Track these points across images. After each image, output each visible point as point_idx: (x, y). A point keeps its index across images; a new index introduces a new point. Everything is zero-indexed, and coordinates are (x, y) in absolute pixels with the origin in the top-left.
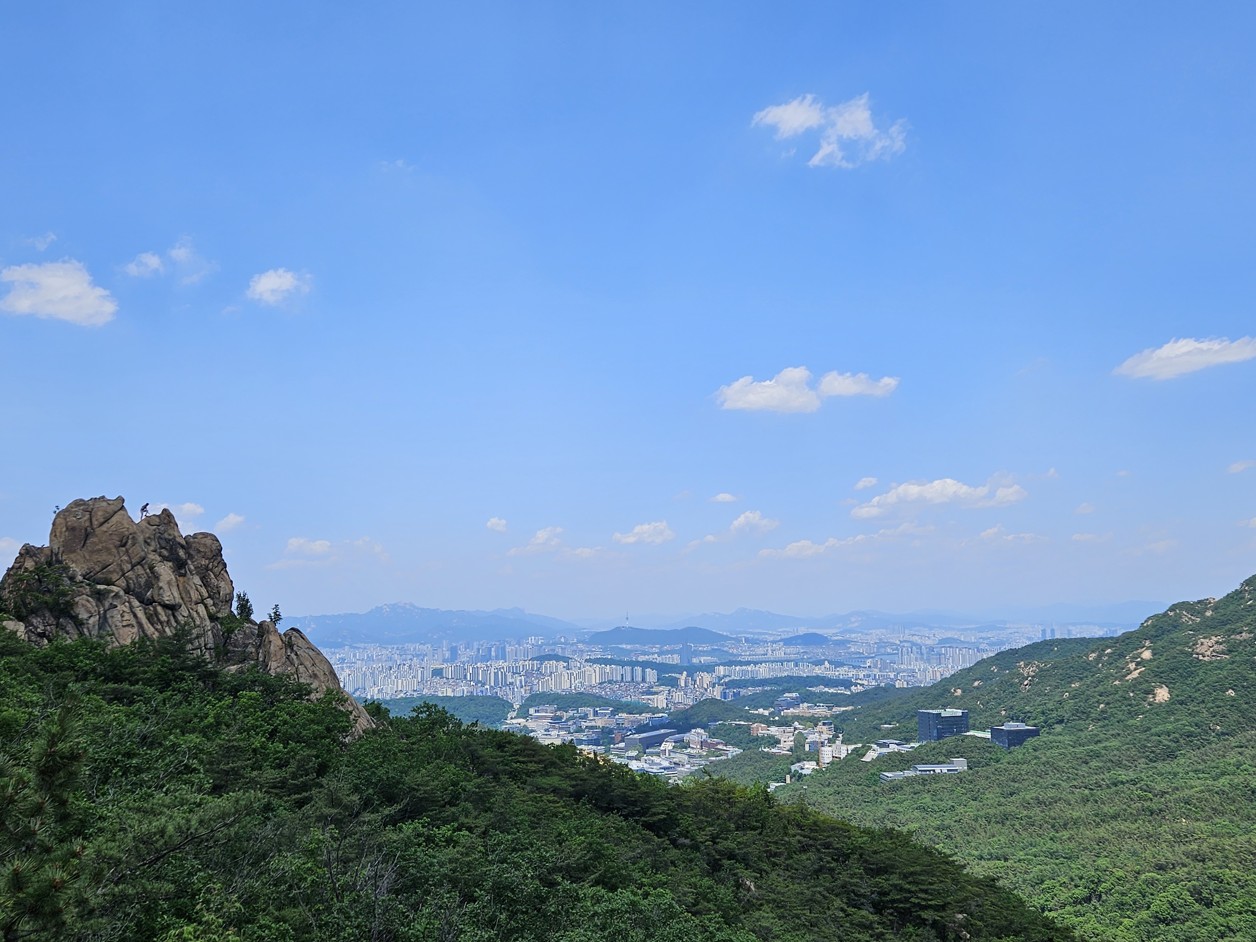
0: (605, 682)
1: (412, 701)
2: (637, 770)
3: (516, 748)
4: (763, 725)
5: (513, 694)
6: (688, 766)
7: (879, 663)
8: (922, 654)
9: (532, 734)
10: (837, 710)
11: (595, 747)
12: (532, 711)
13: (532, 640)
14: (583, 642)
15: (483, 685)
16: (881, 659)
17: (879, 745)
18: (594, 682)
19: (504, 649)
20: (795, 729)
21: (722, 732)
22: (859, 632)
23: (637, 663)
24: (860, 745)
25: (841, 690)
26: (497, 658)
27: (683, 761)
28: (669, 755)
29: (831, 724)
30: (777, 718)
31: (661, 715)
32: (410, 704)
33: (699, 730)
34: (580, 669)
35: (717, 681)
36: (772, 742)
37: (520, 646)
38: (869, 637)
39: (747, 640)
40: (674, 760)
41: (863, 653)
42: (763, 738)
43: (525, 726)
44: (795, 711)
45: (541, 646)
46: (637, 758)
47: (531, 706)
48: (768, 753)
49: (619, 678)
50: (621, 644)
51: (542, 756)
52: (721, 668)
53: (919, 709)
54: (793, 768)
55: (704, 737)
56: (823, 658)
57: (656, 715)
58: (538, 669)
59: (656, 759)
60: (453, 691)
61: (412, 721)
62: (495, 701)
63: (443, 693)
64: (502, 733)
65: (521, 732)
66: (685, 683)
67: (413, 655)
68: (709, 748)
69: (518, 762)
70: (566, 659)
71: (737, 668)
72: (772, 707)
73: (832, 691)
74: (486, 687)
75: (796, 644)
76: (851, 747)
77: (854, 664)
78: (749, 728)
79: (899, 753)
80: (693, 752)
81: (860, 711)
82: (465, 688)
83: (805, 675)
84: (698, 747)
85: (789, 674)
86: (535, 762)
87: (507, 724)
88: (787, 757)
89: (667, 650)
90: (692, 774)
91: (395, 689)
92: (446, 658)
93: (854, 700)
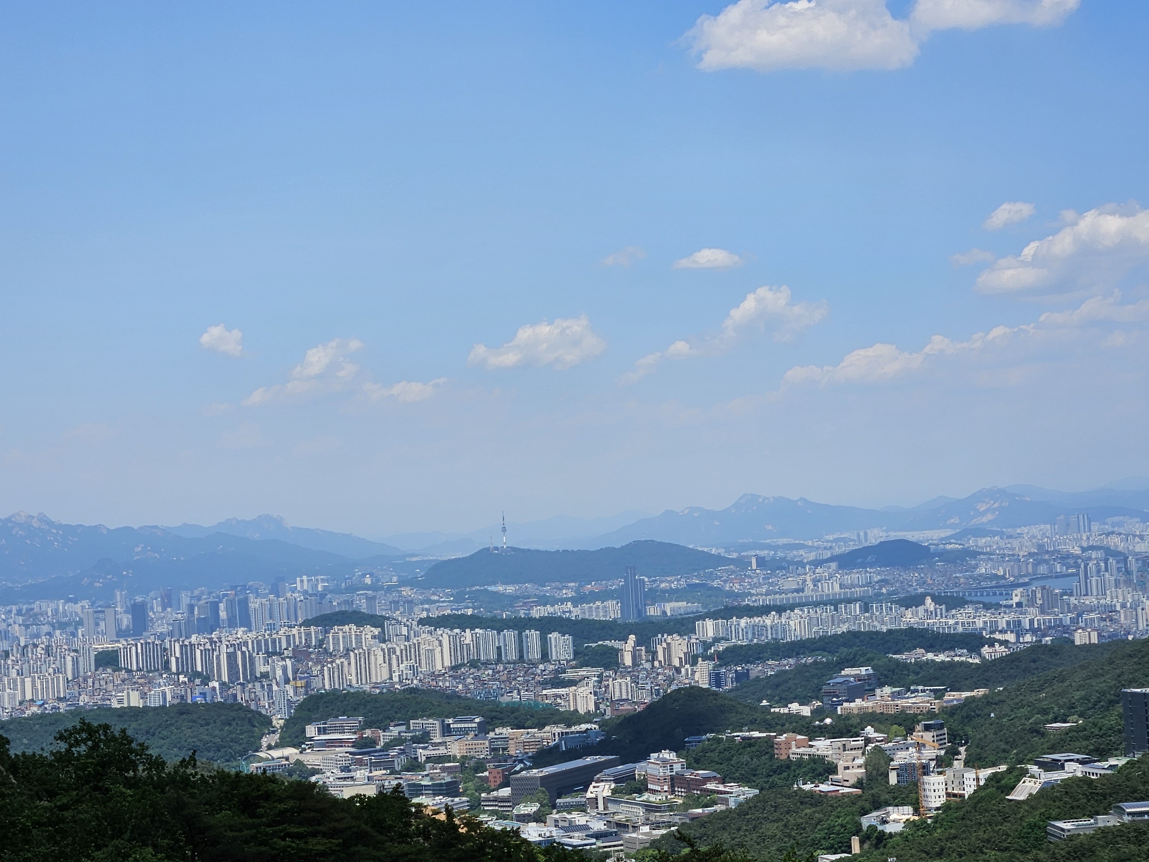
0: (463, 665)
1: (57, 721)
2: (540, 843)
3: (281, 806)
4: (799, 737)
5: (270, 697)
6: (646, 829)
7: (1039, 595)
8: (1128, 572)
9: (313, 779)
10: (954, 697)
11: (448, 800)
12: (311, 731)
13: (303, 583)
14: (412, 583)
15: (206, 680)
16: (1043, 588)
17: (1043, 765)
18: (439, 667)
19: (244, 604)
20: (868, 741)
21: (714, 755)
22: (994, 534)
23: (530, 623)
24: (1003, 768)
25: (962, 656)
26: (232, 623)
27: (634, 819)
28: (606, 808)
29: (941, 727)
30: (828, 721)
31: (584, 727)
32: (52, 728)
33: (667, 755)
34: (407, 638)
35: (700, 651)
36: (820, 770)
37: (278, 596)
38: (1016, 543)
39: (762, 562)
40: (616, 817)
41: (1003, 577)
42: (800, 763)
43: (298, 762)
44: (865, 704)
45: (323, 596)
46: (538, 818)
47: (310, 722)
48: (811, 794)
49: (493, 656)
50: (494, 583)
51: (338, 821)
52: (709, 624)
53: (1124, 686)
54: (867, 821)
55: (677, 768)
56: (920, 590)
57: (573, 729)
58: (320, 643)
59: (579, 819)
60: (143, 696)
61: (57, 760)
62: (233, 714)
63: (120, 701)
64: (251, 777)
65: (290, 775)
66: (634, 658)
67: (53, 625)
68: (689, 789)
69: (288, 835)
70: (377, 621)
71: (743, 622)
72: (817, 699)
73: (941, 658)
74: (211, 684)
75: (864, 565)
76: (985, 773)
77: (986, 600)
78: (769, 743)
79: (1085, 781)
80: (653, 798)
81: (1002, 698)
82: (167, 689)
83: (884, 629)
84: (666, 788)
85: (852, 628)
86: (324, 835)
87: (261, 760)
88: (853, 799)
89: (592, 592)
90: (654, 844)
91: (19, 698)
92: (124, 627)
93: (989, 674)
